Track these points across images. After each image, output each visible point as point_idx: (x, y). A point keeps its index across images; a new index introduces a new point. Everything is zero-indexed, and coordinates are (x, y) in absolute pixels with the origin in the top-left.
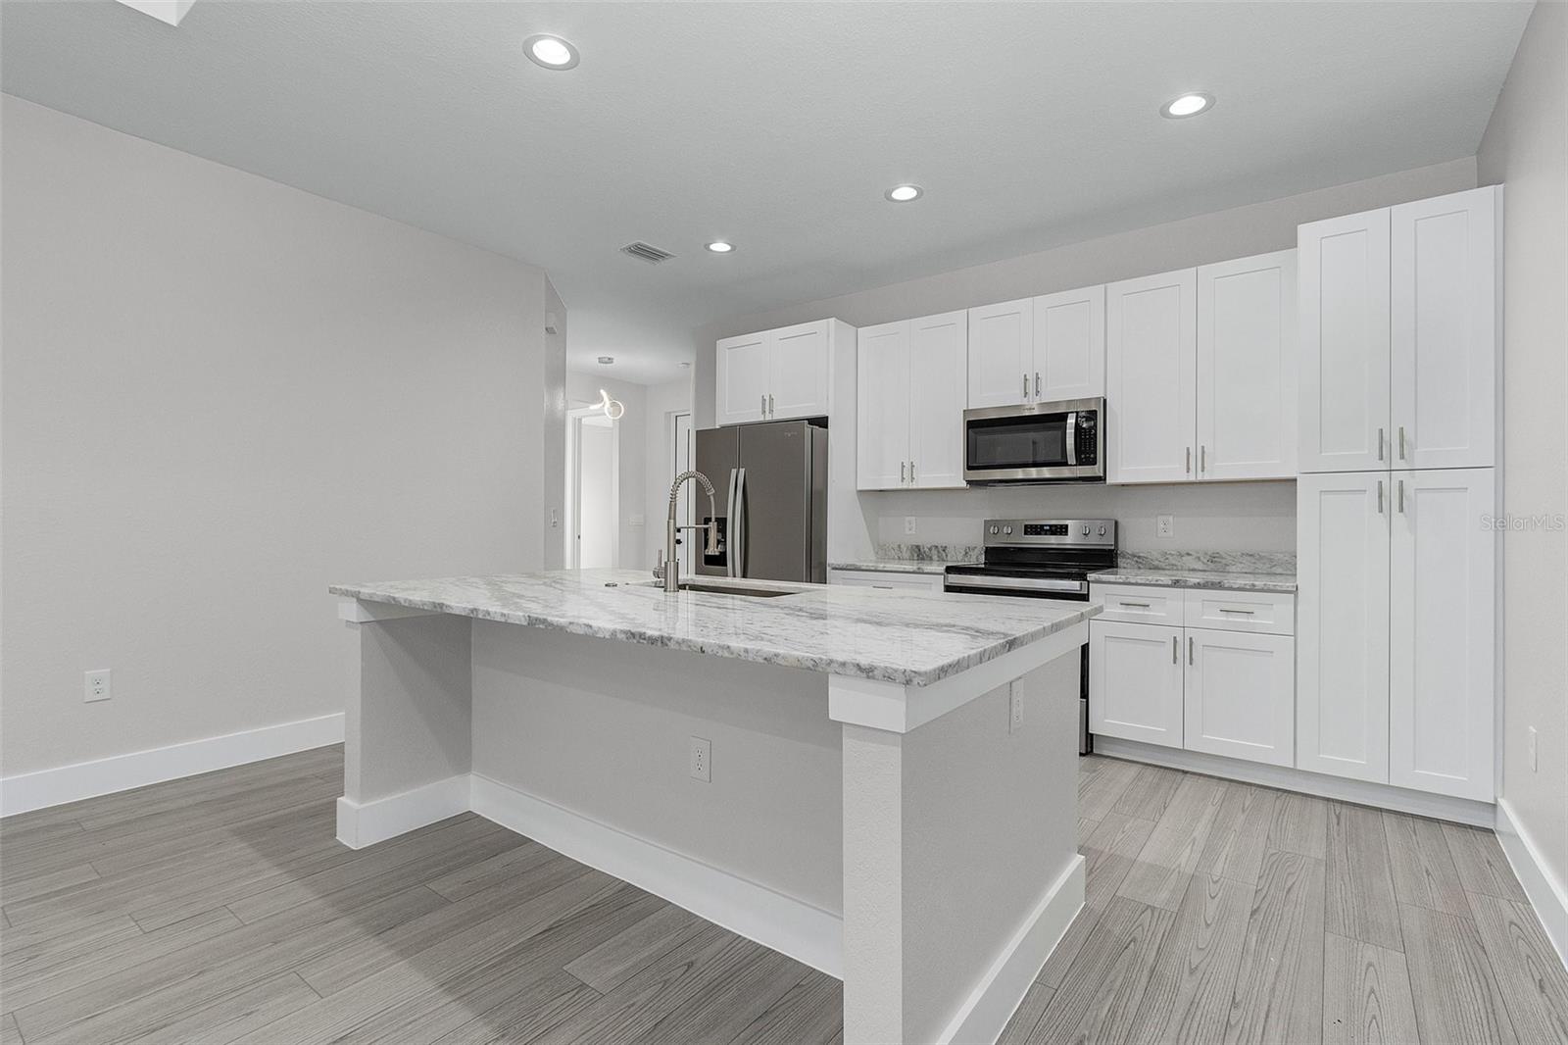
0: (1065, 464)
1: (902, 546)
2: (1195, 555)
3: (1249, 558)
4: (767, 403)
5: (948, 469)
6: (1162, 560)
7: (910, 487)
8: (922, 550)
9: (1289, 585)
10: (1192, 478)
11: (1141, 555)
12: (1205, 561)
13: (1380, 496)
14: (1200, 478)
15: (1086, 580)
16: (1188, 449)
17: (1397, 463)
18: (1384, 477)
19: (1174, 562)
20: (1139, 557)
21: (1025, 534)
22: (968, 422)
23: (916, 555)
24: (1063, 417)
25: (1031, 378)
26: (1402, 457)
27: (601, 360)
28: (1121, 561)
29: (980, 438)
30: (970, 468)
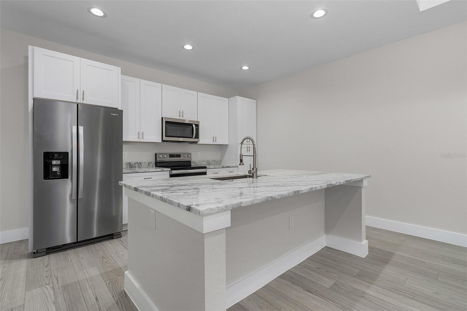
0: (192, 138)
2: (205, 161)
4: (80, 94)
5: (155, 134)
15: (207, 168)
16: (213, 137)
20: (194, 162)
21: (170, 157)
22: (166, 121)
24: (191, 125)
25: (181, 111)
29: (169, 127)
30: (166, 136)
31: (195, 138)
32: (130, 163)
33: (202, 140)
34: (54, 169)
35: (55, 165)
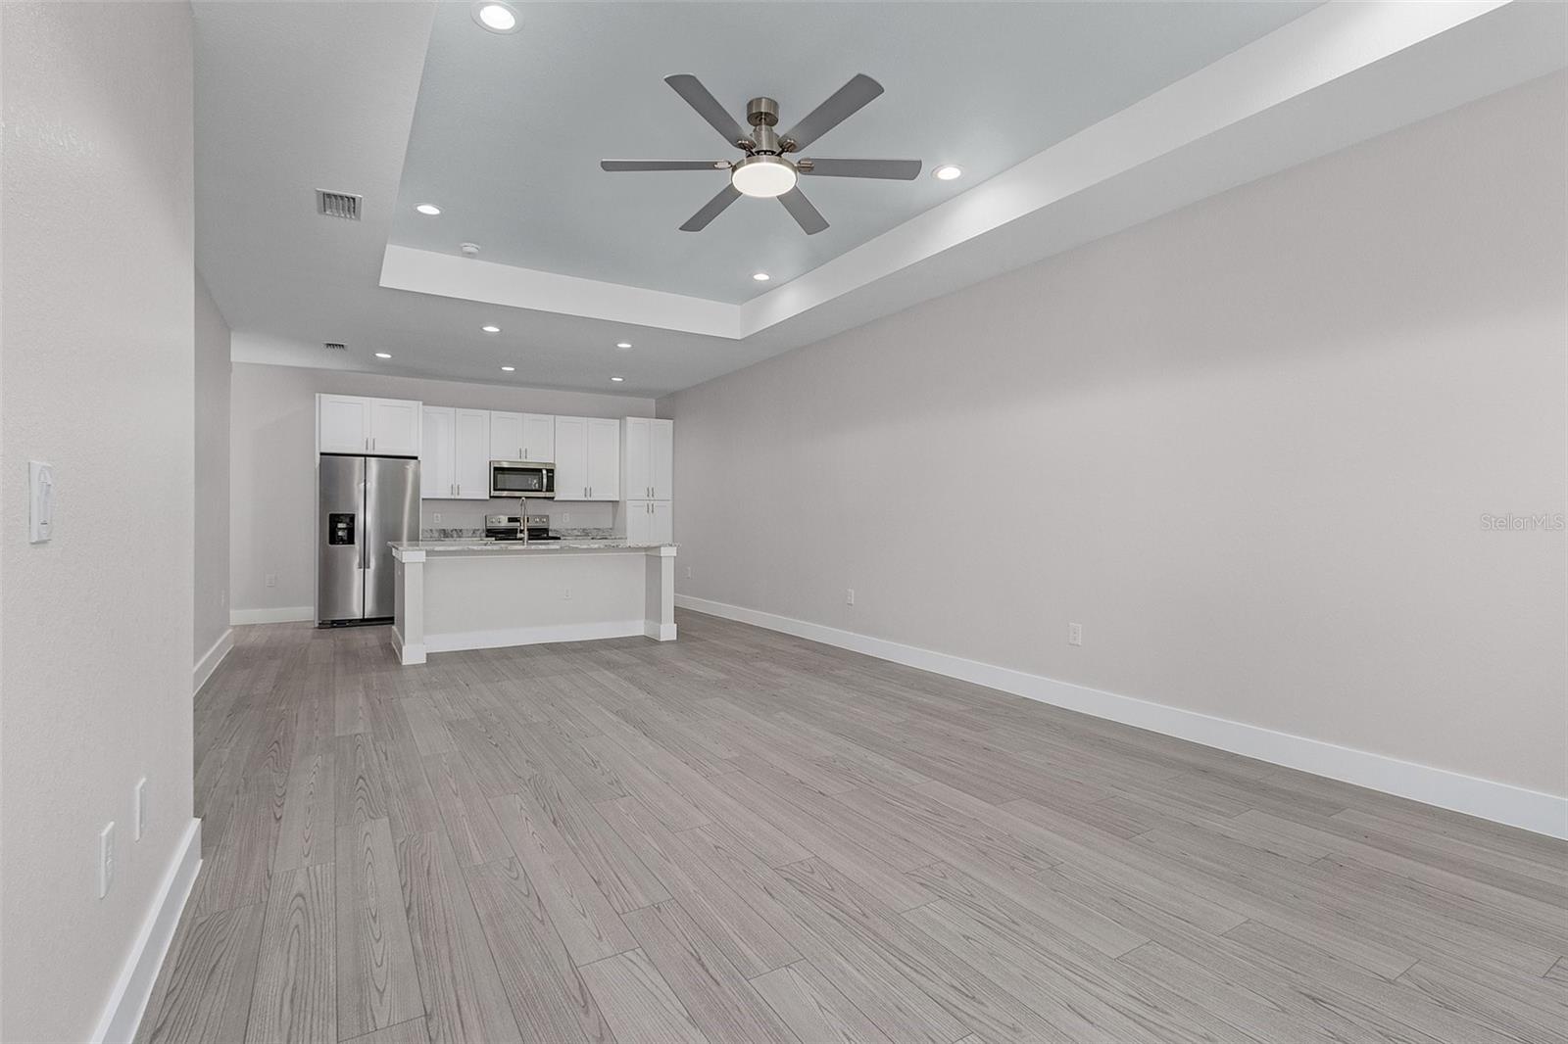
0: (541, 491)
1: (433, 530)
2: (578, 529)
4: (370, 443)
5: (478, 487)
6: (566, 532)
7: (457, 498)
10: (586, 499)
11: (558, 530)
12: (581, 532)
14: (589, 499)
16: (585, 488)
19: (570, 532)
21: (508, 521)
22: (492, 467)
24: (540, 470)
25: (523, 450)
29: (499, 476)
30: (495, 490)
31: (547, 491)
32: (444, 530)
33: (560, 493)
34: (340, 533)
35: (340, 529)
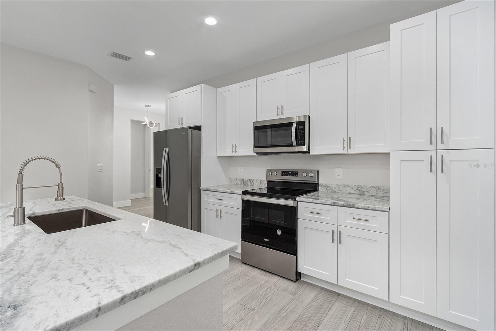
0: (292, 145)
1: (238, 179)
2: (351, 186)
3: (374, 189)
4: (180, 120)
6: (337, 188)
7: (236, 155)
8: (245, 181)
9: (385, 208)
10: (346, 152)
11: (328, 185)
12: (355, 190)
13: (431, 163)
14: (349, 152)
15: (296, 200)
16: (343, 138)
17: (440, 146)
18: (433, 153)
19: (342, 189)
20: (328, 187)
21: (282, 175)
22: (255, 127)
23: (242, 183)
24: (291, 124)
25: (280, 107)
26: (443, 143)
27: (146, 106)
28: (320, 188)
29: (259, 134)
30: (256, 147)
31: (298, 145)
